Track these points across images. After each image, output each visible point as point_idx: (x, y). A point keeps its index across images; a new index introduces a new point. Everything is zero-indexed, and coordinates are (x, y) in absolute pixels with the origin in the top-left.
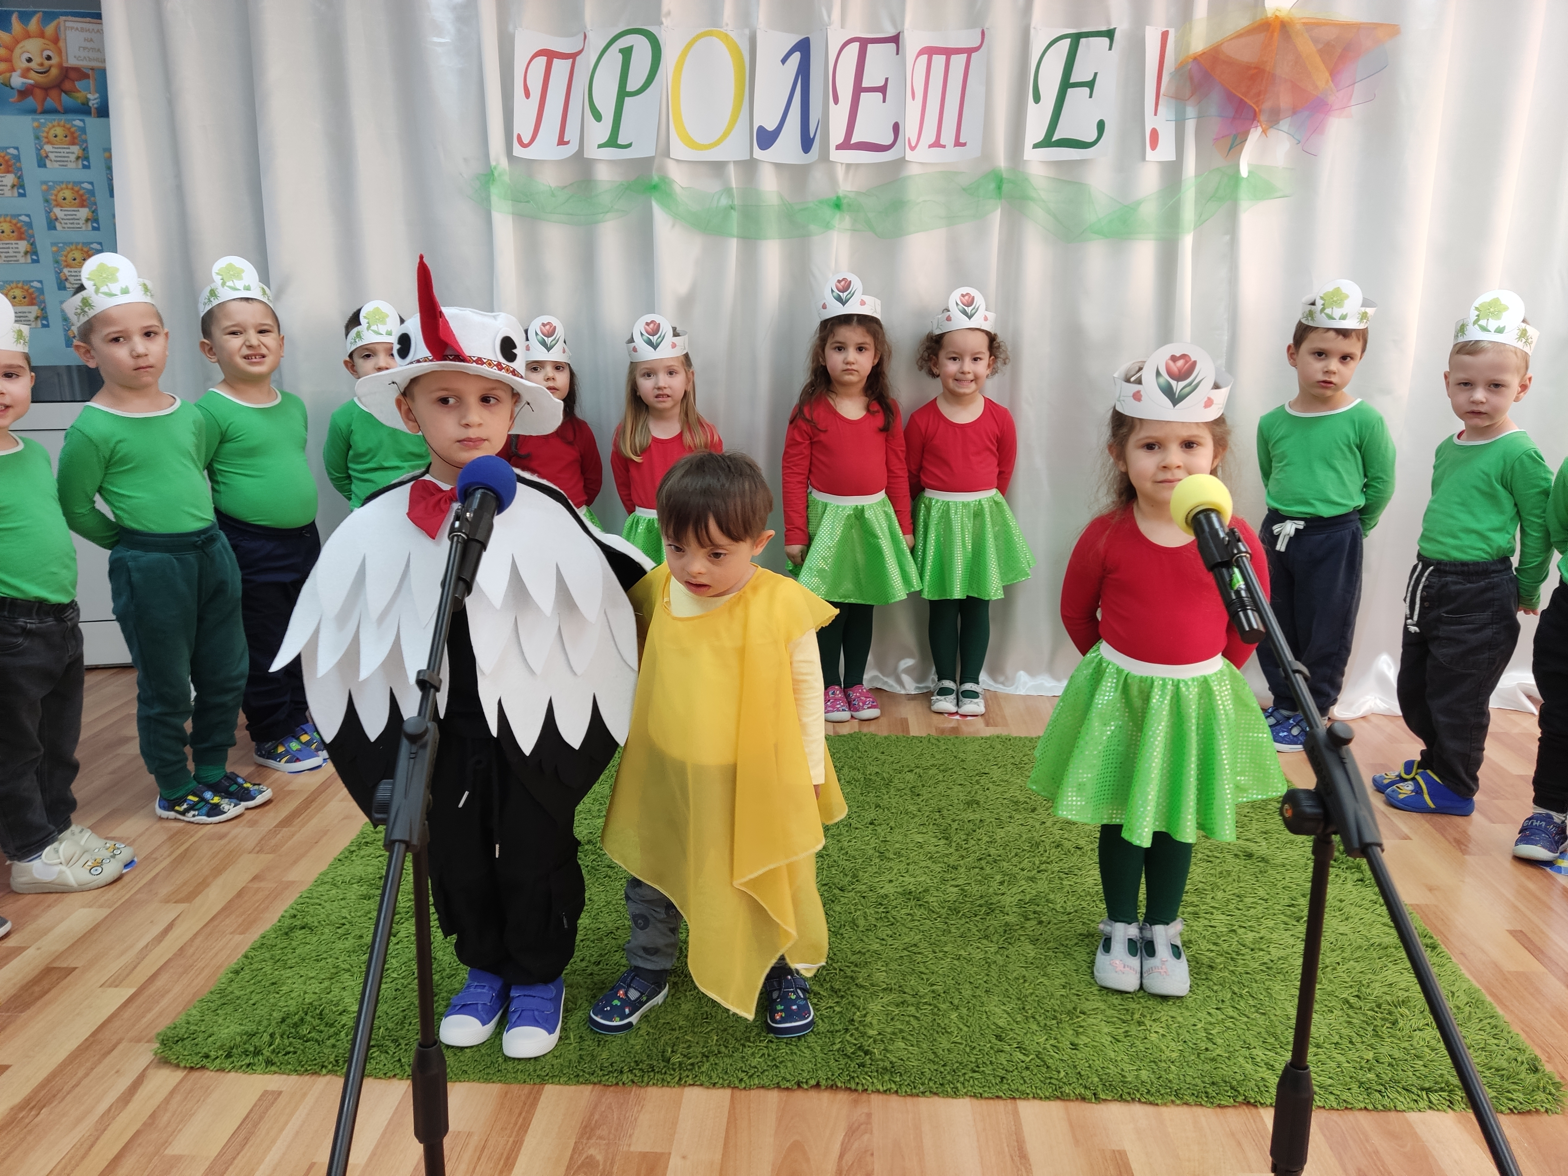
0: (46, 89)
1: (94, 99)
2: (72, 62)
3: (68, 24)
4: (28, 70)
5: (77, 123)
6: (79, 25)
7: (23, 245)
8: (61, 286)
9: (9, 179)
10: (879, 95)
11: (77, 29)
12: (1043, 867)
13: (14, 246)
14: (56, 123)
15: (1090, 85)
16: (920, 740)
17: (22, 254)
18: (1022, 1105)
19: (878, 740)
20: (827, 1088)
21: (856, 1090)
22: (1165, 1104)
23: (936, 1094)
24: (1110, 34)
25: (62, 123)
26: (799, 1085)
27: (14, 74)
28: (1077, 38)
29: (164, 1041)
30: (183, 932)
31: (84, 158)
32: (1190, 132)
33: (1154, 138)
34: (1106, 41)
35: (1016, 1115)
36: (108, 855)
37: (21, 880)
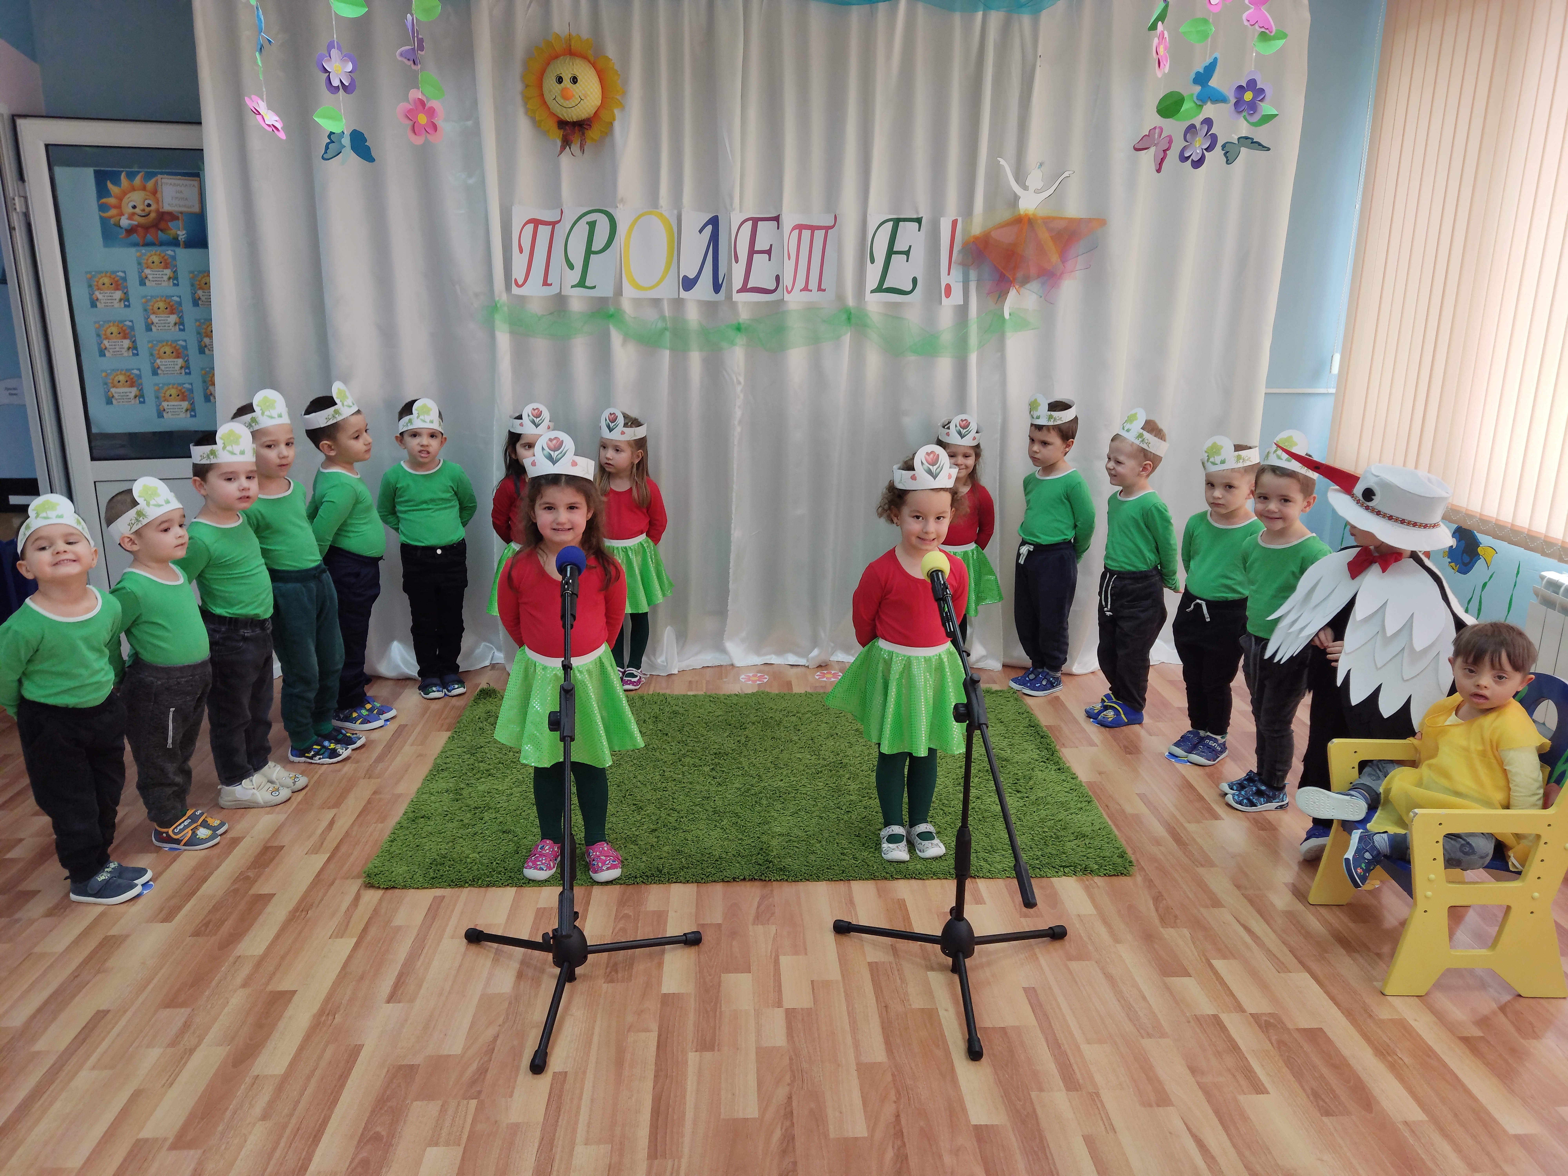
0: (146, 228)
1: (182, 235)
2: (167, 208)
3: (163, 181)
4: (134, 214)
5: (170, 253)
6: (173, 181)
7: (126, 343)
8: (155, 372)
9: (118, 294)
10: (766, 256)
11: (171, 184)
13: (120, 344)
14: (153, 253)
15: (907, 253)
16: (800, 694)
17: (126, 349)
18: (854, 884)
19: (771, 695)
20: (749, 880)
21: (765, 880)
23: (808, 880)
24: (919, 221)
25: (158, 253)
26: (734, 879)
27: (123, 217)
28: (897, 222)
29: (369, 876)
30: (344, 823)
31: (174, 278)
32: (973, 286)
33: (948, 290)
34: (916, 225)
35: (850, 888)
36: (290, 782)
37: (227, 799)
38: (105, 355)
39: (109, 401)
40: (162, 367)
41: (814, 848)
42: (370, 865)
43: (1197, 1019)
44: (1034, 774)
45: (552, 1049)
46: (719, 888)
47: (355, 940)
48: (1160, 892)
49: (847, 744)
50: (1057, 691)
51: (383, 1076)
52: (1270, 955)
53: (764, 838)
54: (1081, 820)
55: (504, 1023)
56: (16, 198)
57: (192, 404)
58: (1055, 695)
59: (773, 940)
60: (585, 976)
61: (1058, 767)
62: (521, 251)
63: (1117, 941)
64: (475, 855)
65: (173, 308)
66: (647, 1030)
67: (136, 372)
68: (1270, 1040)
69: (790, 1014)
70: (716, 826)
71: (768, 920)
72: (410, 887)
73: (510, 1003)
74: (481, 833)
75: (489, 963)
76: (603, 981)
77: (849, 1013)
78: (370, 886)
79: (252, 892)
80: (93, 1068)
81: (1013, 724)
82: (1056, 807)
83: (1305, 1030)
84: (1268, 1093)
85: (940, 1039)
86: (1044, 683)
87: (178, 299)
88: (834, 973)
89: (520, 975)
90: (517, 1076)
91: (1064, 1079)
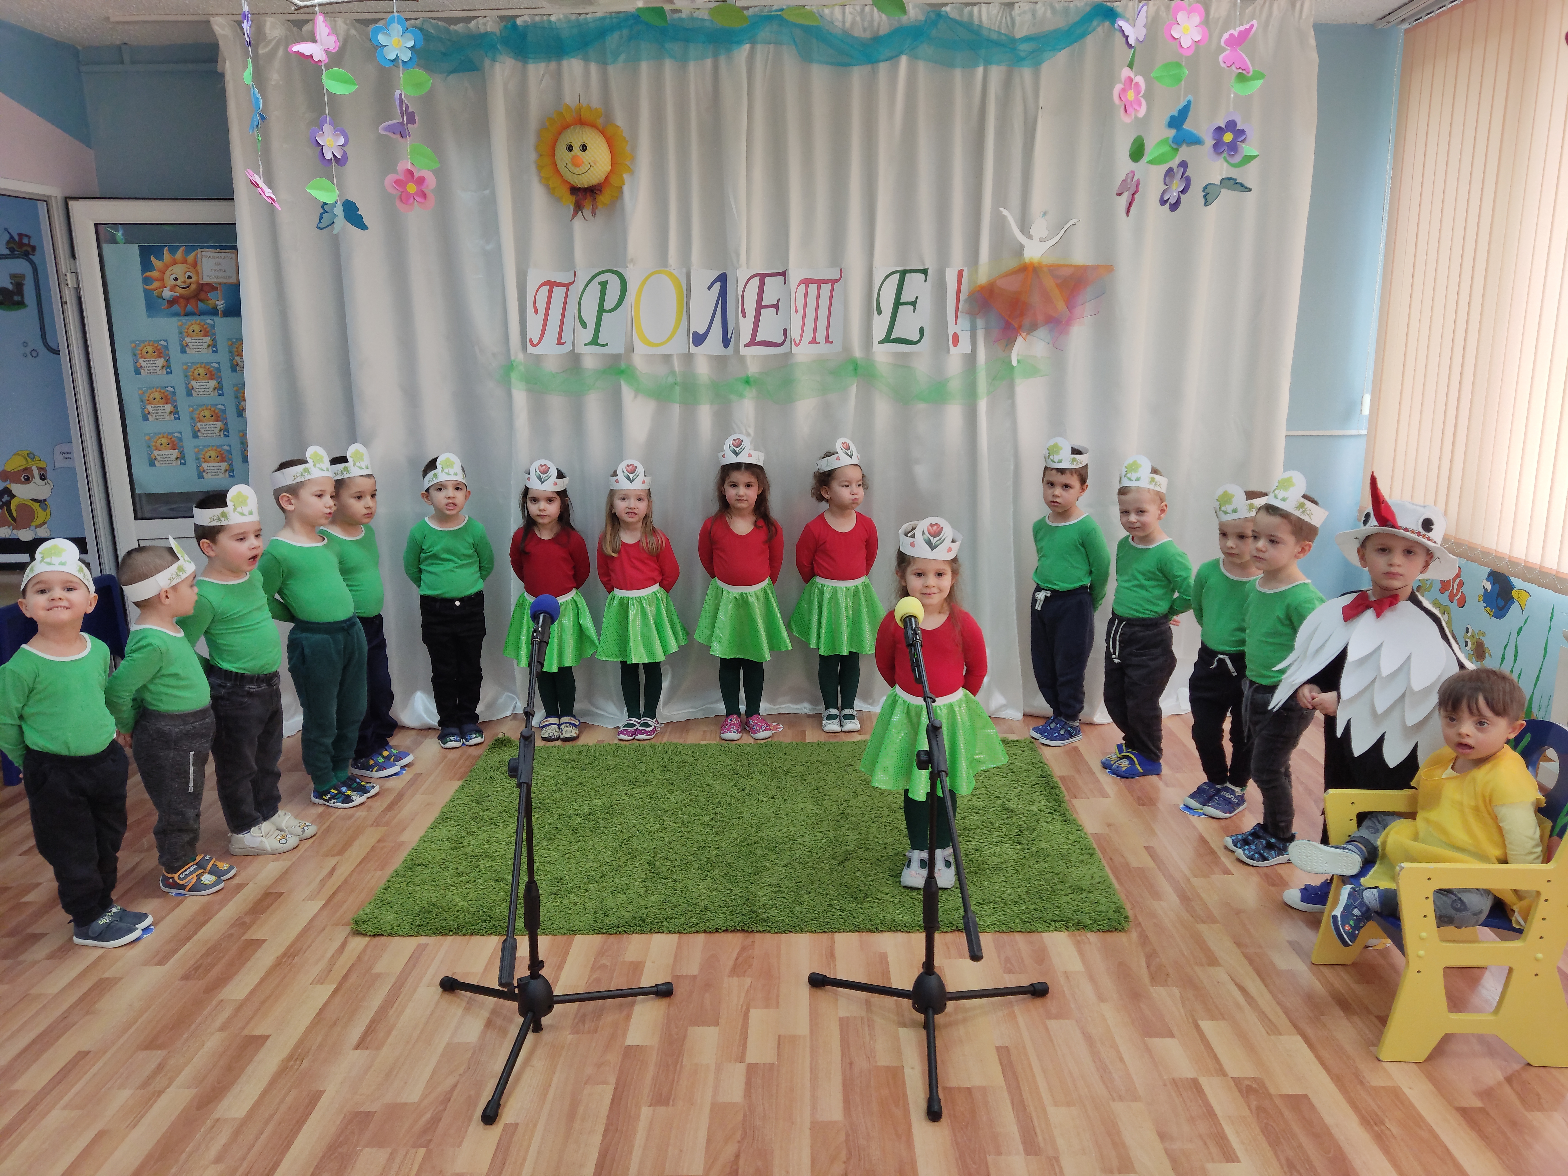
0: (187, 299)
1: (221, 304)
2: (206, 279)
3: (203, 254)
4: (175, 286)
5: (209, 321)
6: (212, 255)
7: (168, 408)
8: (195, 435)
9: (161, 362)
10: (774, 310)
11: (210, 257)
12: (876, 819)
13: (162, 408)
14: (193, 322)
15: (914, 304)
16: (812, 744)
17: (168, 413)
18: (838, 937)
19: (783, 745)
20: (732, 931)
21: (748, 931)
22: (913, 932)
23: (791, 932)
24: (925, 272)
25: (198, 322)
26: (717, 930)
27: (165, 289)
28: (903, 273)
29: (356, 923)
30: (344, 871)
31: (213, 346)
32: (980, 335)
33: (956, 339)
34: (923, 276)
35: (833, 939)
36: (299, 830)
37: (237, 846)
38: (147, 419)
39: (152, 464)
40: (203, 430)
41: (802, 899)
42: (361, 912)
43: (1174, 1082)
44: (1039, 825)
45: (508, 1099)
46: (700, 939)
47: (334, 986)
48: (1154, 949)
49: (851, 794)
50: (1078, 741)
51: (338, 1122)
52: (1263, 1016)
53: (753, 888)
54: (1082, 874)
55: (464, 1072)
56: (68, 275)
57: (231, 465)
58: (1074, 744)
59: (747, 993)
60: (552, 1027)
61: (1064, 818)
62: (536, 311)
63: (1101, 999)
64: (465, 904)
65: (212, 374)
66: (605, 1083)
67: (177, 435)
68: (1249, 1106)
69: (751, 1069)
70: (707, 876)
71: (745, 972)
72: (397, 935)
73: (474, 1053)
74: (474, 881)
75: (460, 1011)
76: (568, 1032)
77: (811, 1069)
78: (358, 933)
79: (245, 937)
80: (64, 1108)
81: (1025, 774)
82: (1057, 859)
83: (1289, 1096)
84: (1239, 1162)
85: (900, 1097)
86: (1062, 732)
87: (216, 365)
88: (802, 1027)
89: (489, 1024)
90: (468, 1126)
91: (1024, 1143)
